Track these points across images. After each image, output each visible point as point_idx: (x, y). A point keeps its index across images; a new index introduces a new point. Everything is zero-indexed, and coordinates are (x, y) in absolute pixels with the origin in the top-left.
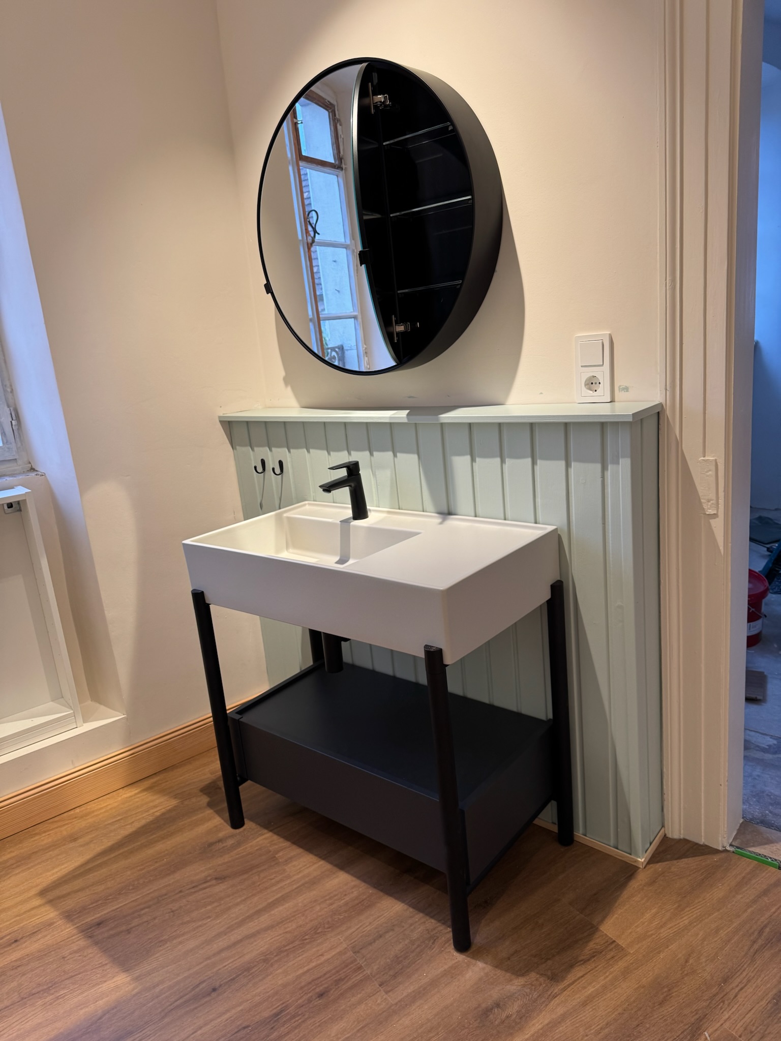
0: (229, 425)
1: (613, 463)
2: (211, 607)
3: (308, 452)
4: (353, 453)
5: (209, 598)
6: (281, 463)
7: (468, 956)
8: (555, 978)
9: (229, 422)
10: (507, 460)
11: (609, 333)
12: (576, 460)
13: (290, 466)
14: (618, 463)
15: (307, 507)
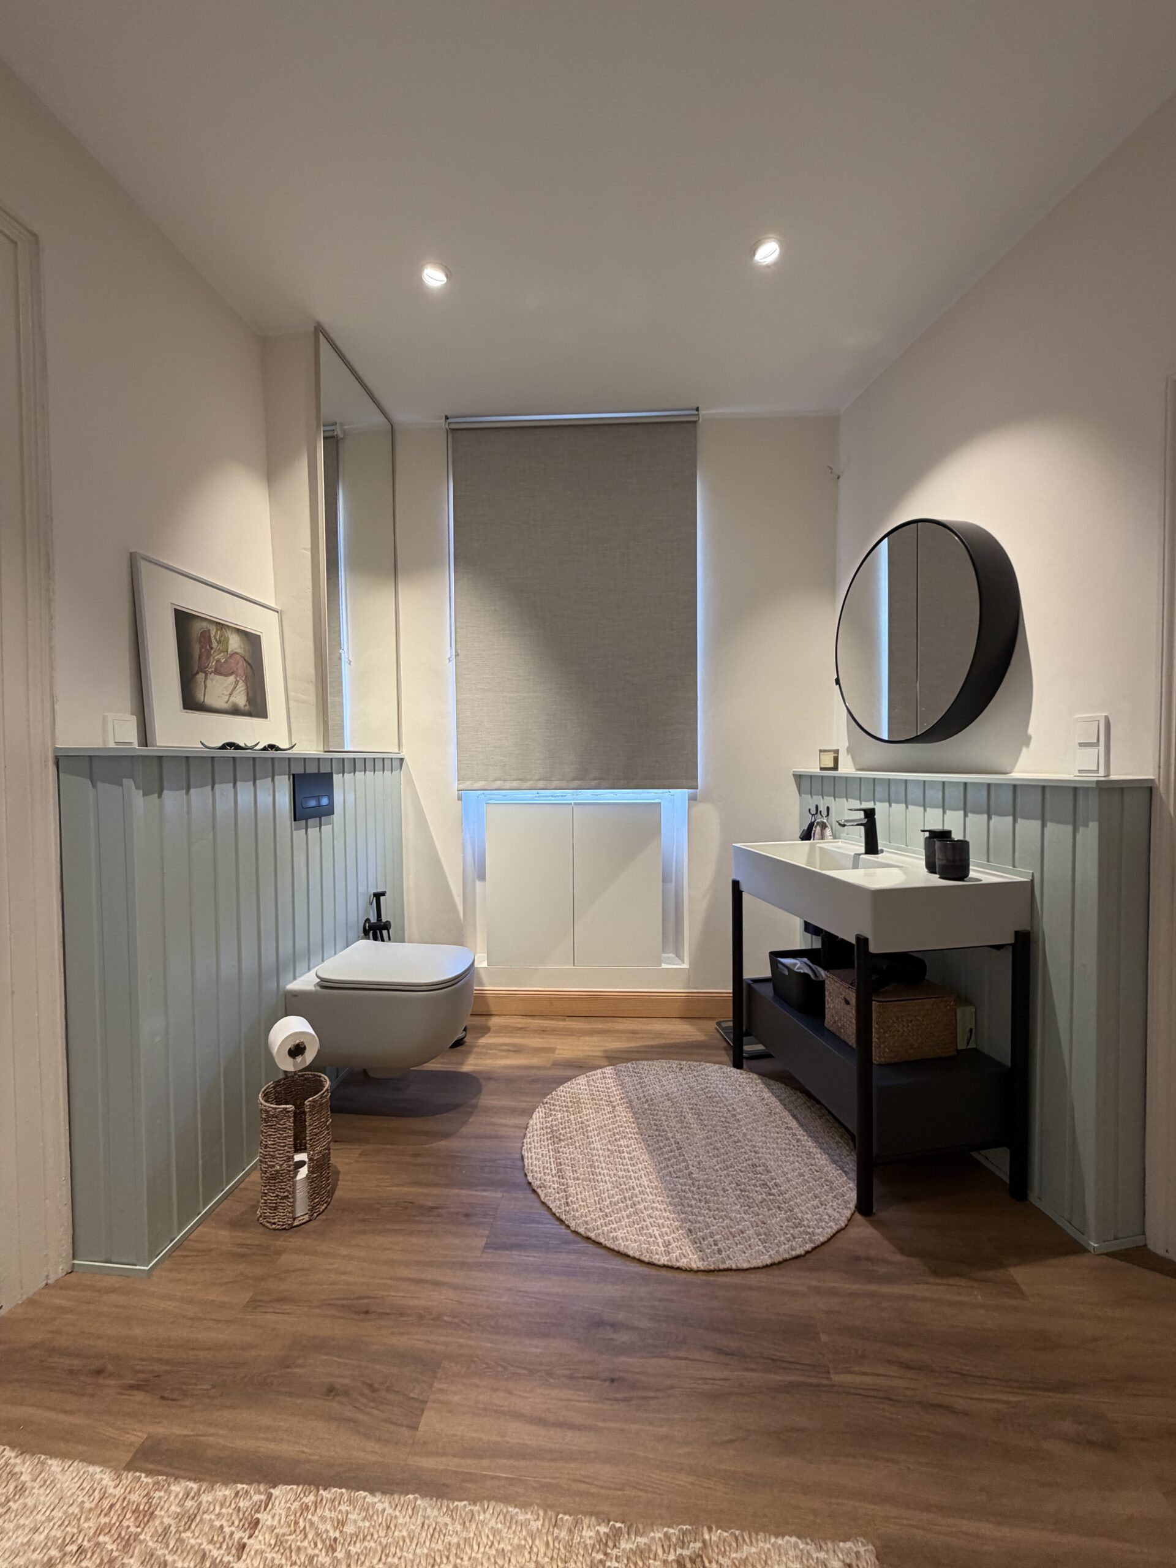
0: (799, 778)
1: (1083, 826)
2: (743, 893)
3: (847, 801)
4: (863, 803)
5: (743, 887)
6: (828, 809)
7: (866, 1220)
8: (936, 1273)
9: (800, 776)
10: (993, 816)
11: (1106, 714)
12: (1053, 821)
13: (834, 811)
14: (1087, 826)
15: (840, 844)
